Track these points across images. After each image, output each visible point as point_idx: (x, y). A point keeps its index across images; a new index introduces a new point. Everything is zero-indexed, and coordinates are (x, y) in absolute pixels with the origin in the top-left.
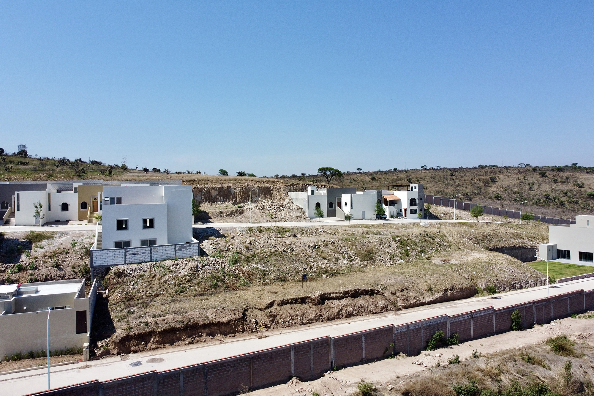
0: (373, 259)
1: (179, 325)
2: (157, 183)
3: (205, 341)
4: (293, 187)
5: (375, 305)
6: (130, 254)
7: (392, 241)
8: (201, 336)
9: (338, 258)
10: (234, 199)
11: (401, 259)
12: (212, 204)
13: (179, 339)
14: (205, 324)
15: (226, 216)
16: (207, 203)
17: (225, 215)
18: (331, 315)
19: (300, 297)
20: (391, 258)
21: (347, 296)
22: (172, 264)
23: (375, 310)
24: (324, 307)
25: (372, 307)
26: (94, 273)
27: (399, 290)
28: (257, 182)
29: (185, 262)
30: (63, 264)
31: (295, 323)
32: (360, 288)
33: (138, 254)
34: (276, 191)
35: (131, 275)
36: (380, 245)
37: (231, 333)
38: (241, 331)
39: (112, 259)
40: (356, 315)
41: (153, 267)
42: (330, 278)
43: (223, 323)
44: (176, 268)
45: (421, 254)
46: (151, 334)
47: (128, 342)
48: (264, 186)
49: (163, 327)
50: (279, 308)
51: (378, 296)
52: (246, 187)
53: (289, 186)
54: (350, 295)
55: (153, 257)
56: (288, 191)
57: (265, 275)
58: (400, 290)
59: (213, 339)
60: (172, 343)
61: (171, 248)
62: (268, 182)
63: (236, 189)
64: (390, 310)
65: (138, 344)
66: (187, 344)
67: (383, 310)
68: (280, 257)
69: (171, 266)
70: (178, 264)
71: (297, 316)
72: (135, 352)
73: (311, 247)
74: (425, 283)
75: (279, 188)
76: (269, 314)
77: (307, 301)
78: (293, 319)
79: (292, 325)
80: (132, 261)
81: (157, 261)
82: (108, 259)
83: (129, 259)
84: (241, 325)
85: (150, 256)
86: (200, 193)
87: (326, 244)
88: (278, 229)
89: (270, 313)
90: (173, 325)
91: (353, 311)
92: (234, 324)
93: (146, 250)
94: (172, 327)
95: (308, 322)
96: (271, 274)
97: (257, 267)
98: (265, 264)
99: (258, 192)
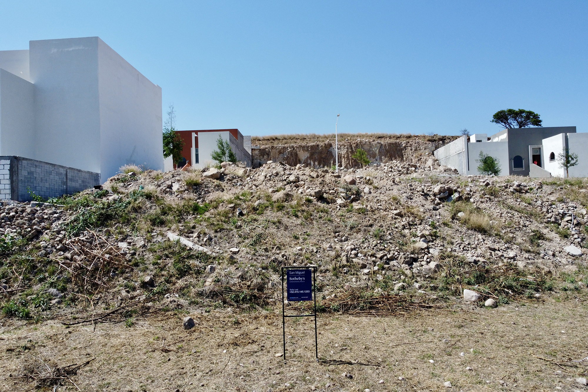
28: (379, 137)
34: (411, 150)
48: (389, 142)
52: (357, 145)
53: (435, 141)
57: (182, 273)
62: (399, 137)
63: (340, 148)
68: (297, 216)
75: (416, 145)
86: (281, 156)
96: (213, 269)
97: (178, 242)
98: (219, 235)
99: (379, 152)
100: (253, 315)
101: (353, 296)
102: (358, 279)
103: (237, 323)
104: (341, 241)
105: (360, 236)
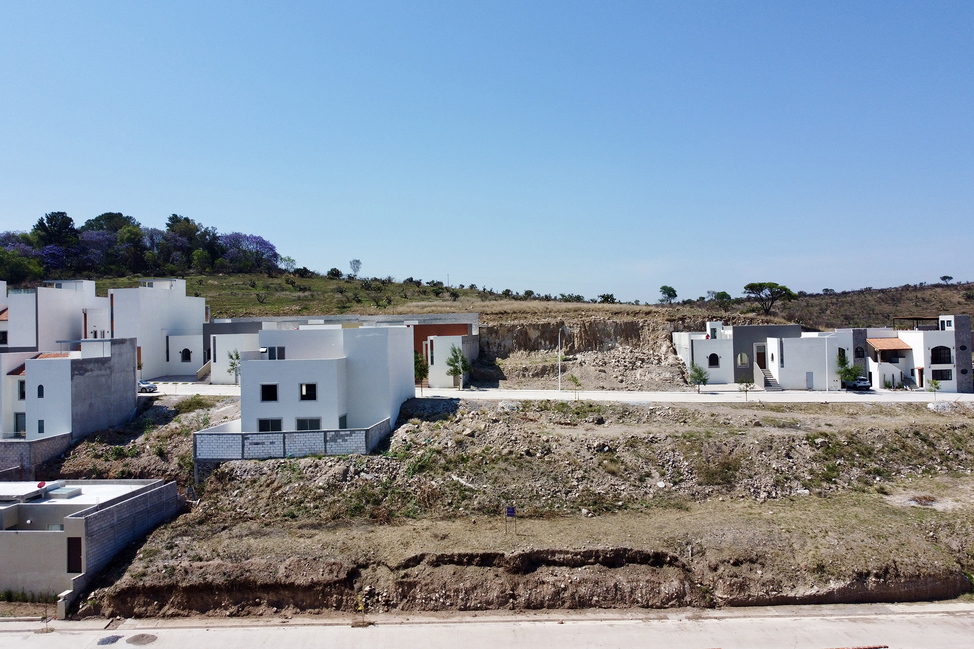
0: (729, 482)
1: (220, 580)
2: (439, 318)
3: (261, 615)
4: (683, 322)
5: (653, 589)
6: (250, 444)
7: (805, 444)
8: (259, 604)
9: (649, 475)
10: (570, 345)
11: (805, 486)
12: (529, 353)
13: (217, 605)
14: (266, 584)
15: (534, 376)
16: (522, 351)
17: (531, 373)
18: (536, 598)
19: (481, 552)
20: (777, 484)
21: (592, 561)
22: (309, 465)
23: (647, 601)
24: (525, 580)
25: (644, 592)
26: (199, 470)
27: (729, 562)
28: (616, 313)
29: (330, 464)
30: (172, 452)
31: (451, 605)
32: (629, 548)
33: (263, 443)
34: (649, 330)
35: (241, 478)
36: (761, 452)
37: (314, 608)
38: (334, 605)
39: (223, 449)
40: (598, 605)
41: (277, 468)
42: (594, 518)
43: (299, 586)
44: (312, 472)
45: (874, 478)
46: (172, 588)
47: (131, 598)
48: (625, 321)
49: (194, 579)
50: (429, 569)
51: (671, 568)
52: (591, 324)
53: (674, 320)
54: (600, 559)
55: (287, 450)
56: (672, 329)
57: (464, 498)
58: (732, 562)
59: (277, 614)
60: (203, 610)
61: (317, 436)
62: (637, 313)
63: (573, 327)
64: (690, 604)
65: (146, 604)
66: (228, 616)
67: (670, 604)
68: (514, 465)
69: (306, 468)
70: (317, 466)
71: (457, 591)
72: (139, 616)
73: (594, 448)
74: (811, 552)
75: (654, 324)
76: (399, 580)
77: (496, 561)
78: (448, 597)
79: (444, 607)
80: (253, 454)
81: (292, 457)
82: (218, 449)
83: (249, 452)
84: (336, 594)
85: (282, 448)
86: (510, 334)
87: (632, 443)
88: (580, 405)
89: (403, 577)
90: (210, 578)
91: (592, 596)
92: (323, 590)
93: (276, 438)
94: (208, 582)
95: (479, 606)
96: (476, 497)
97: (458, 481)
98: (476, 477)
99: (614, 332)
100: (495, 519)
101: (535, 512)
102: (540, 502)
103: (490, 522)
104: (536, 481)
105: (545, 478)
